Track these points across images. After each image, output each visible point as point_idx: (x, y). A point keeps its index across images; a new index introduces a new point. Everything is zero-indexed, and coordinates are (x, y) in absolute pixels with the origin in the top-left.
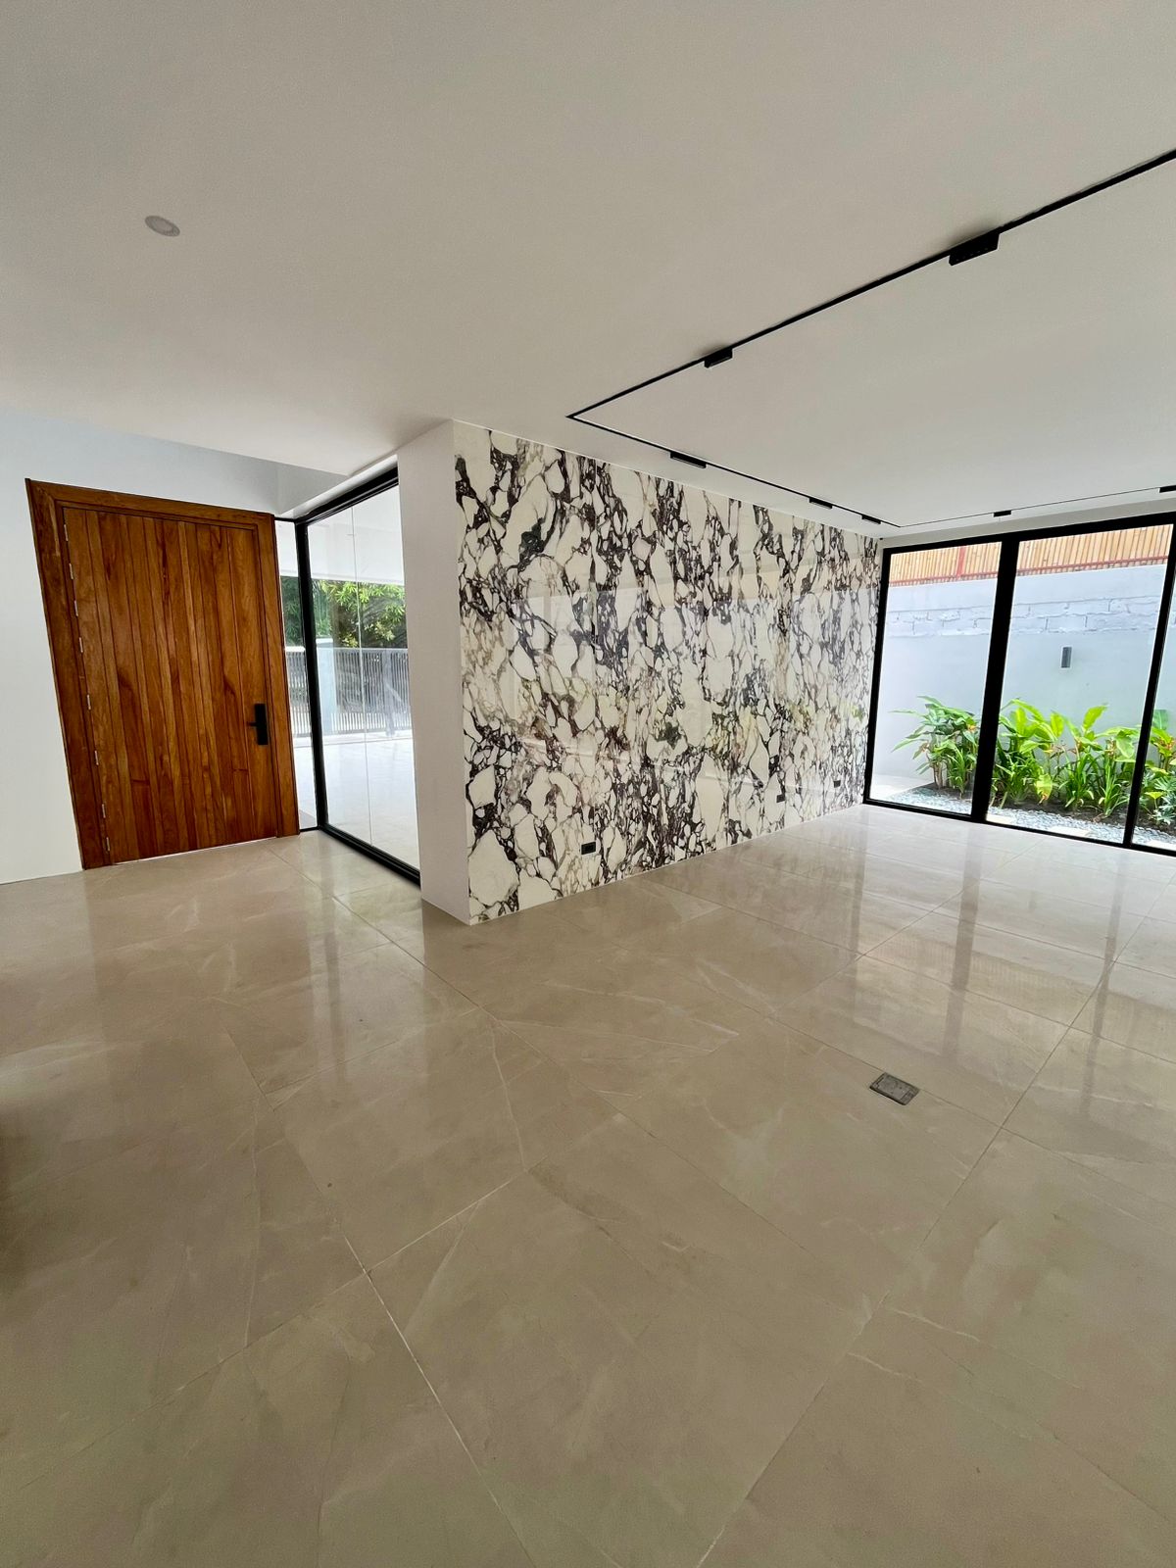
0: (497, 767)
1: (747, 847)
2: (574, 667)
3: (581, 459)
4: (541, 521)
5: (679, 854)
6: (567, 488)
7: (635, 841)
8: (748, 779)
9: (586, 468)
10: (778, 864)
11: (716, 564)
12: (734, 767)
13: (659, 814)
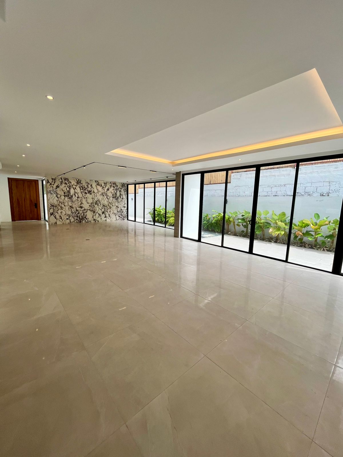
0: (53, 209)
1: (98, 223)
2: (64, 199)
3: (64, 178)
4: (58, 184)
5: (84, 222)
6: (62, 181)
7: (75, 219)
8: (97, 214)
9: (65, 179)
10: (106, 226)
11: (88, 188)
12: (94, 212)
13: (80, 216)
